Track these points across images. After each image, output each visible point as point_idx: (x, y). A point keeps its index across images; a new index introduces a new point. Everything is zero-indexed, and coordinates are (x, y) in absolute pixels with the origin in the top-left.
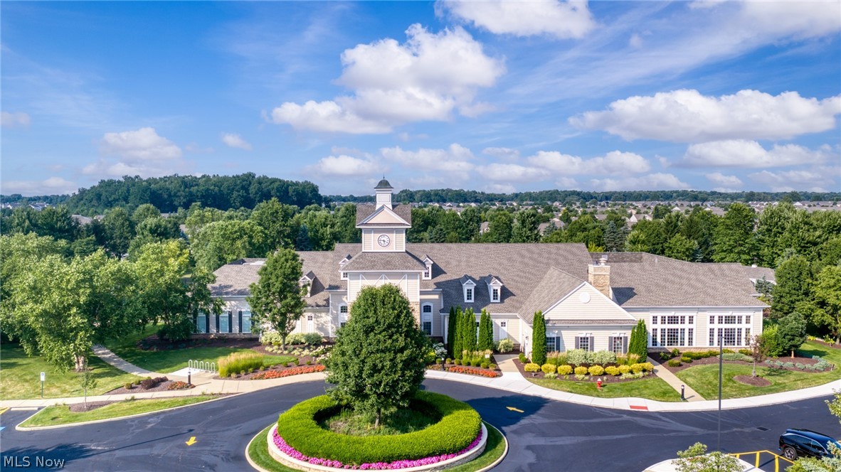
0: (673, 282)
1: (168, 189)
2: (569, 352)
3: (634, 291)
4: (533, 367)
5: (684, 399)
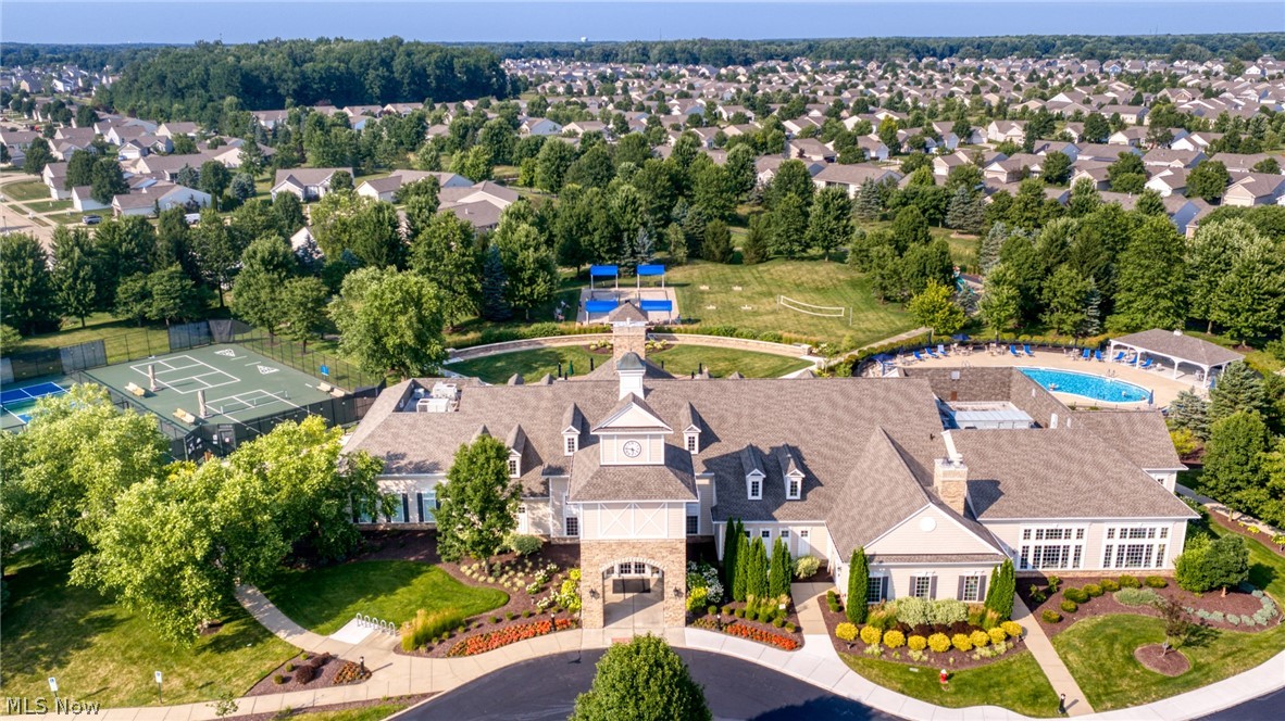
0: (1058, 469)
1: (267, 68)
2: (900, 602)
3: (1000, 487)
4: (847, 631)
5: (1062, 710)
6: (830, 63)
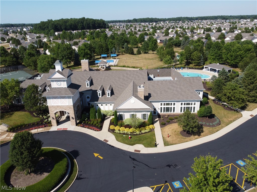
4: (112, 127)
5: (156, 146)
6: (172, 21)
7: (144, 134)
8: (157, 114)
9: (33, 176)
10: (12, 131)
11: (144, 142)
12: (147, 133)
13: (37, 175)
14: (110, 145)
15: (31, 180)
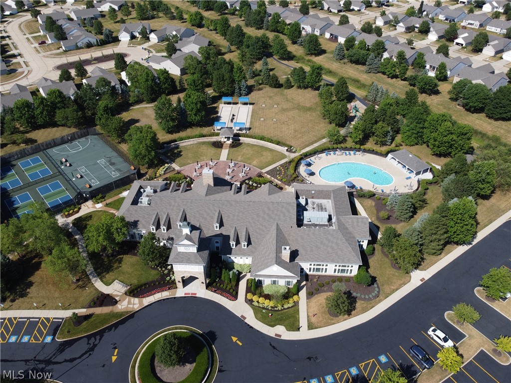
4: (250, 296)
5: (298, 329)
7: (286, 310)
8: (304, 273)
9: (177, 368)
10: (132, 294)
11: (287, 322)
12: (290, 309)
13: (180, 366)
14: (249, 325)
15: (176, 373)
